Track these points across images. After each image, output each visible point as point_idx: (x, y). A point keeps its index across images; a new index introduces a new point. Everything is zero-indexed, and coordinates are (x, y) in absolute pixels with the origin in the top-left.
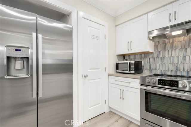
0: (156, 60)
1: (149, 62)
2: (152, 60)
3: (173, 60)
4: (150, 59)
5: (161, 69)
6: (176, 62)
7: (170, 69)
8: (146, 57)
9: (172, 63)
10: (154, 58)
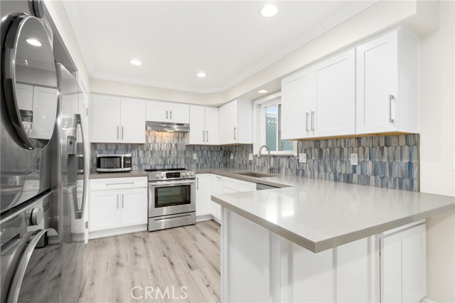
0: (146, 153)
1: (138, 156)
2: (141, 152)
3: (162, 153)
4: (138, 151)
5: (151, 163)
6: (164, 156)
7: (160, 163)
8: (134, 149)
9: (162, 157)
10: (144, 152)
